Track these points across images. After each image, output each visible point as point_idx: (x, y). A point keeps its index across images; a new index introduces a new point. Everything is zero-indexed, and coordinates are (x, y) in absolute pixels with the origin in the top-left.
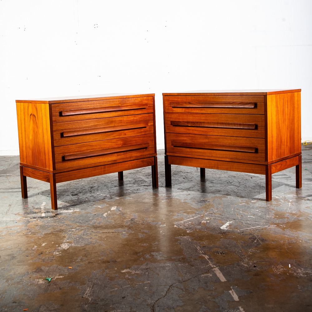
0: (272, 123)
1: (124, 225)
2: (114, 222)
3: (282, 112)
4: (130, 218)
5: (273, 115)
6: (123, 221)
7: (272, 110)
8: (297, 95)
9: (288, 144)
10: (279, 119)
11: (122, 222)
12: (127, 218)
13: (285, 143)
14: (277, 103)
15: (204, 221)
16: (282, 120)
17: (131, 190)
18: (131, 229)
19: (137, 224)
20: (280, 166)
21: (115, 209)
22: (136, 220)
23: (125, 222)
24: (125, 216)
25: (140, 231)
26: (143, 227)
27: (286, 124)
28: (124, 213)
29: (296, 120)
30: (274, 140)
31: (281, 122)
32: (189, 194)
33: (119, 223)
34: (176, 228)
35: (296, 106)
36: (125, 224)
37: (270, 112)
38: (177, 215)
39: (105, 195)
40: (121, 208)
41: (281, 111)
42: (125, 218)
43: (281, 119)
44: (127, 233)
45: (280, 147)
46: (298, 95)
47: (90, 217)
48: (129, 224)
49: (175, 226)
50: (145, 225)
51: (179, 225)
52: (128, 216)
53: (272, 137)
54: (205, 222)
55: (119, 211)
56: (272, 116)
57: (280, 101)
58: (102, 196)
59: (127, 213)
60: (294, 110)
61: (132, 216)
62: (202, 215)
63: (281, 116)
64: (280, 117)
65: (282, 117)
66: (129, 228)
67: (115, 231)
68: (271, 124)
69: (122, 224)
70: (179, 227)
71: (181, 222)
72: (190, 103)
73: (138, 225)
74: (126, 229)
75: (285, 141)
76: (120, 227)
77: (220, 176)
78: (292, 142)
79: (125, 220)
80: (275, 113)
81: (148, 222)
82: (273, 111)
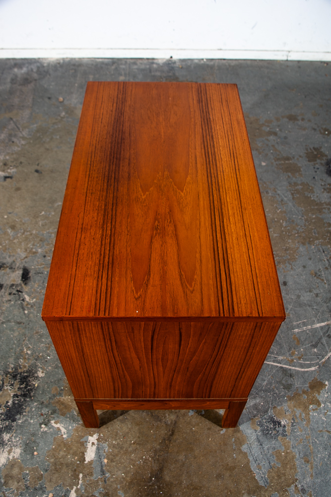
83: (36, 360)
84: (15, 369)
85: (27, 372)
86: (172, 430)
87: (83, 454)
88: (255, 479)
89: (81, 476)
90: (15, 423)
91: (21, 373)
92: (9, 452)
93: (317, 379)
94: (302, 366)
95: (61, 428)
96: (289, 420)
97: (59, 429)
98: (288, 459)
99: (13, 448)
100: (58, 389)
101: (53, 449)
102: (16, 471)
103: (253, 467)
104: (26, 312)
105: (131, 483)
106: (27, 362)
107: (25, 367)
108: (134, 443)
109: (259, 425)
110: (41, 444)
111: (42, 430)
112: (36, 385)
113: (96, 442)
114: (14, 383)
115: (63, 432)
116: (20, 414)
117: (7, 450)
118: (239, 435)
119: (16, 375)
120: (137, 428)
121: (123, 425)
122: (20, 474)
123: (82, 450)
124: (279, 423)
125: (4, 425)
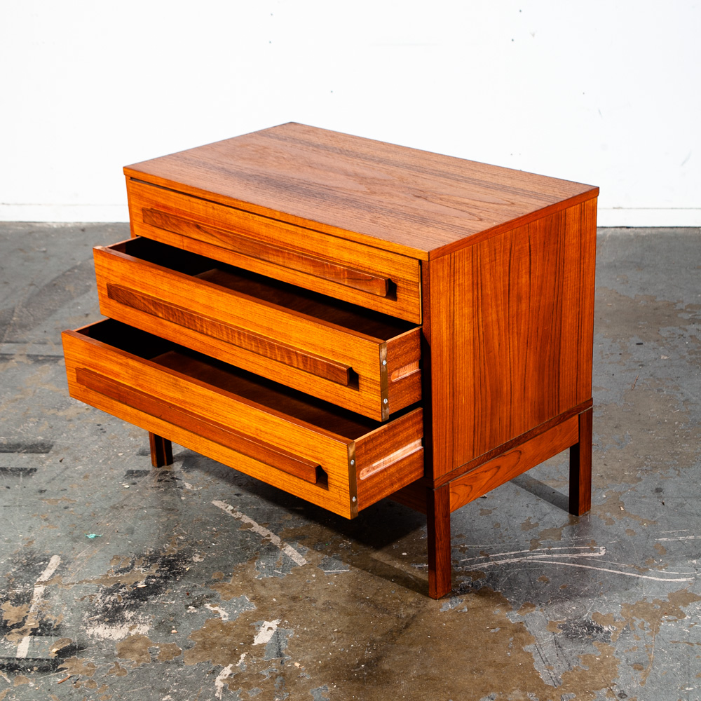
0: (452, 349)
3: (501, 297)
5: (457, 322)
7: (451, 303)
8: (577, 216)
9: (530, 394)
10: (486, 326)
13: (517, 395)
14: (476, 273)
16: (503, 324)
20: (489, 474)
27: (523, 328)
29: (568, 303)
30: (464, 399)
31: (496, 332)
35: (572, 253)
37: (444, 317)
41: (496, 296)
43: (498, 321)
45: (492, 414)
46: (582, 213)
53: (453, 395)
56: (452, 325)
57: (493, 260)
60: (559, 272)
63: (497, 312)
64: (492, 317)
65: (501, 314)
68: (446, 354)
72: (198, 227)
75: (517, 386)
78: (546, 381)
80: (467, 310)
82: (457, 307)
83: (193, 546)
84: (155, 553)
85: (174, 556)
86: (407, 623)
87: (252, 637)
88: (538, 678)
89: (243, 656)
90: (146, 602)
91: (164, 557)
92: (131, 629)
93: (686, 591)
94: (662, 576)
95: (220, 611)
96: (619, 627)
97: (217, 612)
98: (605, 663)
99: (138, 625)
100: (224, 575)
101: (204, 630)
102: (138, 645)
103: (539, 666)
104: (183, 498)
105: (325, 666)
106: (177, 546)
107: (173, 551)
108: (338, 632)
109: (562, 628)
110: (185, 624)
111: (188, 611)
112: (187, 569)
113: (275, 627)
114: (151, 565)
115: (222, 615)
116: (156, 595)
117: (128, 626)
118: (523, 635)
119: (156, 558)
120: (347, 618)
121: (324, 614)
122: (145, 648)
123: (251, 632)
124: (600, 629)
125: (128, 603)
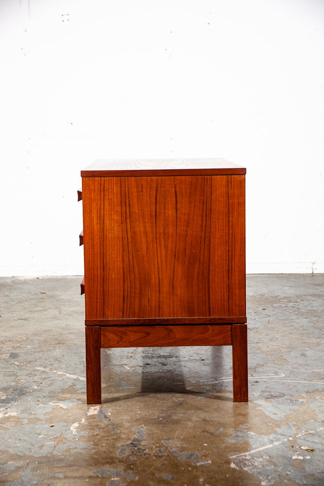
1: (117, 458)
2: (94, 449)
4: (129, 439)
6: (113, 446)
11: (111, 450)
12: (122, 439)
15: (299, 455)
17: (132, 365)
18: (132, 469)
19: (145, 454)
21: (96, 412)
22: (143, 443)
23: (118, 448)
24: (119, 431)
25: (153, 474)
26: (158, 464)
28: (115, 423)
32: (256, 382)
33: (105, 452)
34: (234, 470)
36: (117, 454)
38: (234, 434)
39: (74, 377)
40: (110, 410)
42: (118, 439)
44: (124, 479)
47: (39, 434)
48: (127, 454)
49: (233, 465)
50: (165, 460)
51: (240, 462)
52: (124, 433)
54: (301, 458)
55: (106, 417)
58: (68, 378)
59: (122, 423)
61: (135, 434)
62: (291, 439)
66: (129, 466)
67: (95, 475)
69: (112, 455)
70: (241, 467)
71: (245, 456)
73: (147, 458)
74: (121, 468)
76: (107, 463)
77: (318, 340)
79: (119, 444)
81: (169, 451)
